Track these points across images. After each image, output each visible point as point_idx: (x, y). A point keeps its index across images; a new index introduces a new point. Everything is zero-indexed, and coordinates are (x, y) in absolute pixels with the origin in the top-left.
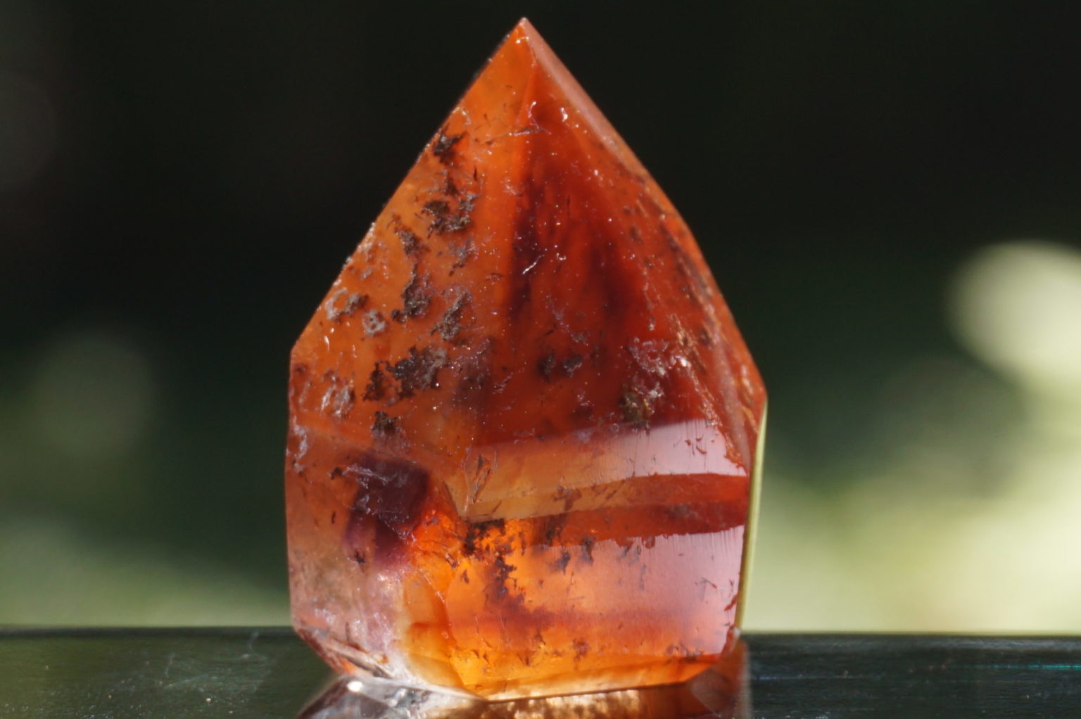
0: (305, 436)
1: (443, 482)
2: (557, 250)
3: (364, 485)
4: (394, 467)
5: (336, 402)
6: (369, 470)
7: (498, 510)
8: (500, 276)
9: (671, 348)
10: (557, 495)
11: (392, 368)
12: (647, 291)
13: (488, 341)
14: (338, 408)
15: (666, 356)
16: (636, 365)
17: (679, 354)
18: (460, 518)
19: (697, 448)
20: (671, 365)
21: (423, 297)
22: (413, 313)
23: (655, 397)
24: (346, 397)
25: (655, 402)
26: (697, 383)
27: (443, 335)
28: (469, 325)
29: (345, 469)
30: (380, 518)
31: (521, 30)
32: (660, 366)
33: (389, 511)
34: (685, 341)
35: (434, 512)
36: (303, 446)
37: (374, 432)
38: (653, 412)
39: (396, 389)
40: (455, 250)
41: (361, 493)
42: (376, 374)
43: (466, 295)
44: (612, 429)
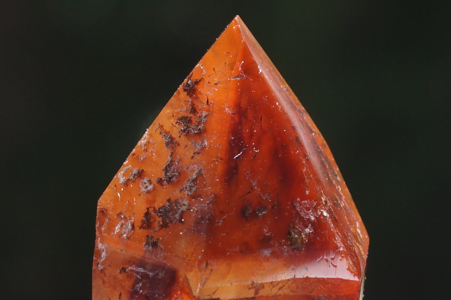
0: (105, 250)
1: (185, 276)
2: (254, 146)
3: (139, 277)
4: (156, 267)
5: (124, 230)
6: (142, 269)
7: (216, 293)
8: (221, 159)
9: (318, 205)
10: (250, 286)
11: (156, 210)
12: (304, 172)
13: (213, 195)
14: (125, 233)
15: (315, 209)
16: (298, 213)
17: (322, 209)
18: (194, 297)
19: (332, 264)
20: (318, 215)
21: (176, 171)
22: (169, 180)
23: (308, 232)
24: (130, 227)
25: (308, 235)
26: (332, 226)
27: (187, 192)
28: (202, 186)
29: (128, 268)
30: (148, 295)
31: (236, 21)
32: (312, 215)
33: (153, 292)
34: (326, 202)
35: (179, 292)
36: (104, 254)
37: (145, 247)
38: (307, 241)
39: (159, 223)
40: (195, 144)
41: (137, 281)
42: (147, 214)
43: (201, 169)
44: (283, 249)
